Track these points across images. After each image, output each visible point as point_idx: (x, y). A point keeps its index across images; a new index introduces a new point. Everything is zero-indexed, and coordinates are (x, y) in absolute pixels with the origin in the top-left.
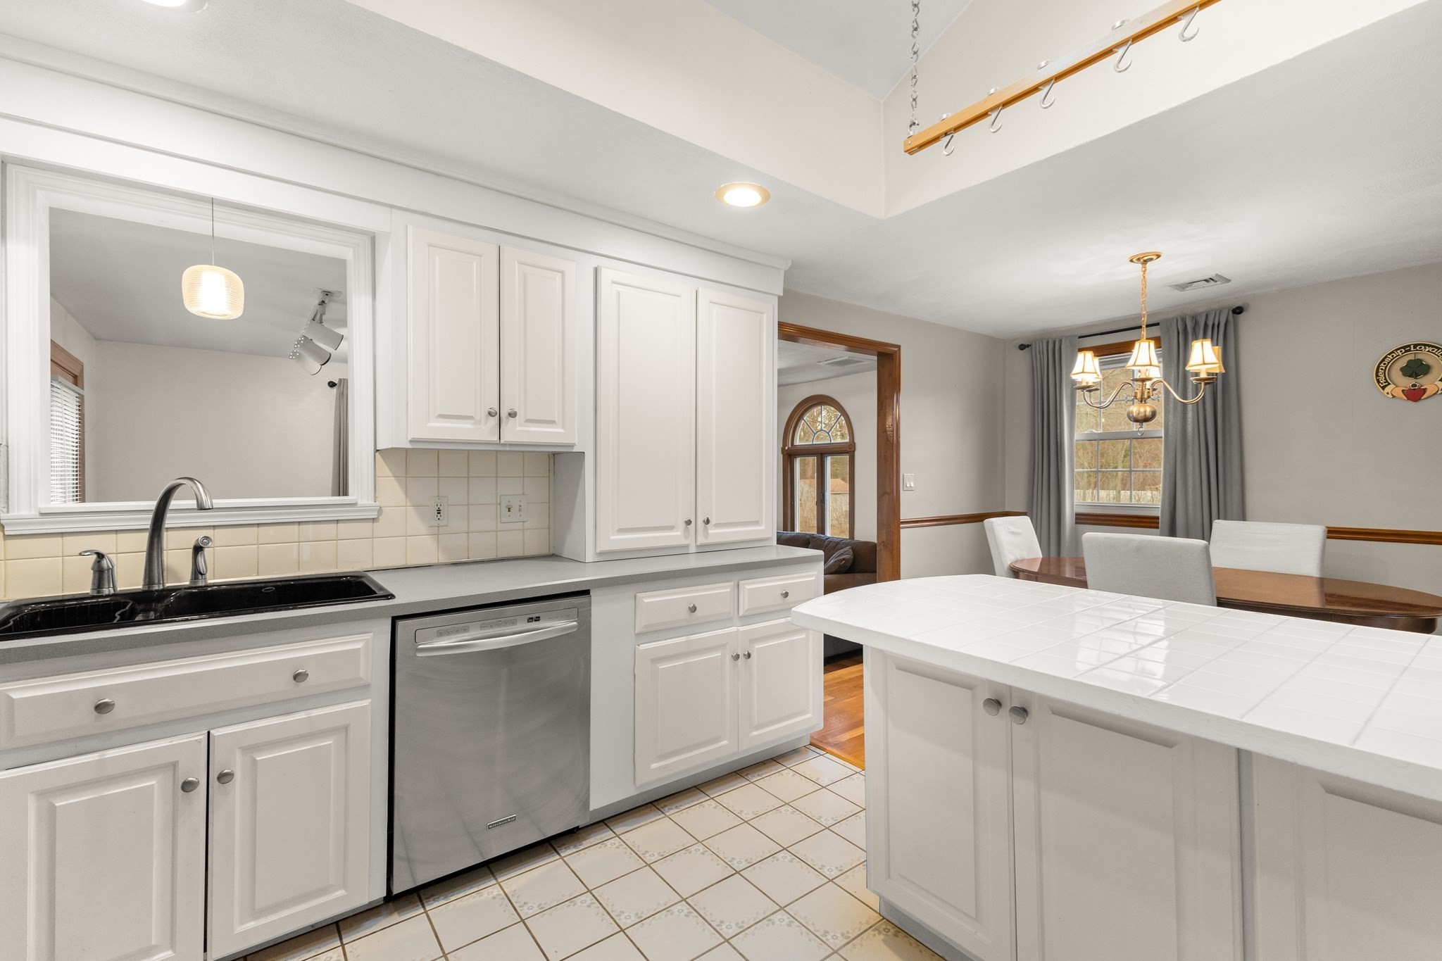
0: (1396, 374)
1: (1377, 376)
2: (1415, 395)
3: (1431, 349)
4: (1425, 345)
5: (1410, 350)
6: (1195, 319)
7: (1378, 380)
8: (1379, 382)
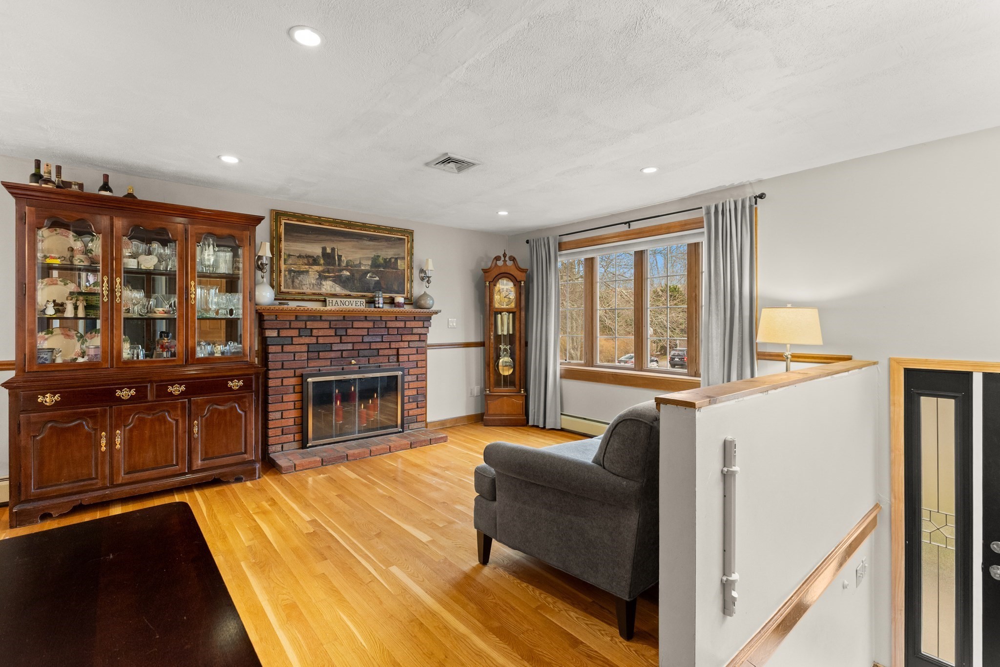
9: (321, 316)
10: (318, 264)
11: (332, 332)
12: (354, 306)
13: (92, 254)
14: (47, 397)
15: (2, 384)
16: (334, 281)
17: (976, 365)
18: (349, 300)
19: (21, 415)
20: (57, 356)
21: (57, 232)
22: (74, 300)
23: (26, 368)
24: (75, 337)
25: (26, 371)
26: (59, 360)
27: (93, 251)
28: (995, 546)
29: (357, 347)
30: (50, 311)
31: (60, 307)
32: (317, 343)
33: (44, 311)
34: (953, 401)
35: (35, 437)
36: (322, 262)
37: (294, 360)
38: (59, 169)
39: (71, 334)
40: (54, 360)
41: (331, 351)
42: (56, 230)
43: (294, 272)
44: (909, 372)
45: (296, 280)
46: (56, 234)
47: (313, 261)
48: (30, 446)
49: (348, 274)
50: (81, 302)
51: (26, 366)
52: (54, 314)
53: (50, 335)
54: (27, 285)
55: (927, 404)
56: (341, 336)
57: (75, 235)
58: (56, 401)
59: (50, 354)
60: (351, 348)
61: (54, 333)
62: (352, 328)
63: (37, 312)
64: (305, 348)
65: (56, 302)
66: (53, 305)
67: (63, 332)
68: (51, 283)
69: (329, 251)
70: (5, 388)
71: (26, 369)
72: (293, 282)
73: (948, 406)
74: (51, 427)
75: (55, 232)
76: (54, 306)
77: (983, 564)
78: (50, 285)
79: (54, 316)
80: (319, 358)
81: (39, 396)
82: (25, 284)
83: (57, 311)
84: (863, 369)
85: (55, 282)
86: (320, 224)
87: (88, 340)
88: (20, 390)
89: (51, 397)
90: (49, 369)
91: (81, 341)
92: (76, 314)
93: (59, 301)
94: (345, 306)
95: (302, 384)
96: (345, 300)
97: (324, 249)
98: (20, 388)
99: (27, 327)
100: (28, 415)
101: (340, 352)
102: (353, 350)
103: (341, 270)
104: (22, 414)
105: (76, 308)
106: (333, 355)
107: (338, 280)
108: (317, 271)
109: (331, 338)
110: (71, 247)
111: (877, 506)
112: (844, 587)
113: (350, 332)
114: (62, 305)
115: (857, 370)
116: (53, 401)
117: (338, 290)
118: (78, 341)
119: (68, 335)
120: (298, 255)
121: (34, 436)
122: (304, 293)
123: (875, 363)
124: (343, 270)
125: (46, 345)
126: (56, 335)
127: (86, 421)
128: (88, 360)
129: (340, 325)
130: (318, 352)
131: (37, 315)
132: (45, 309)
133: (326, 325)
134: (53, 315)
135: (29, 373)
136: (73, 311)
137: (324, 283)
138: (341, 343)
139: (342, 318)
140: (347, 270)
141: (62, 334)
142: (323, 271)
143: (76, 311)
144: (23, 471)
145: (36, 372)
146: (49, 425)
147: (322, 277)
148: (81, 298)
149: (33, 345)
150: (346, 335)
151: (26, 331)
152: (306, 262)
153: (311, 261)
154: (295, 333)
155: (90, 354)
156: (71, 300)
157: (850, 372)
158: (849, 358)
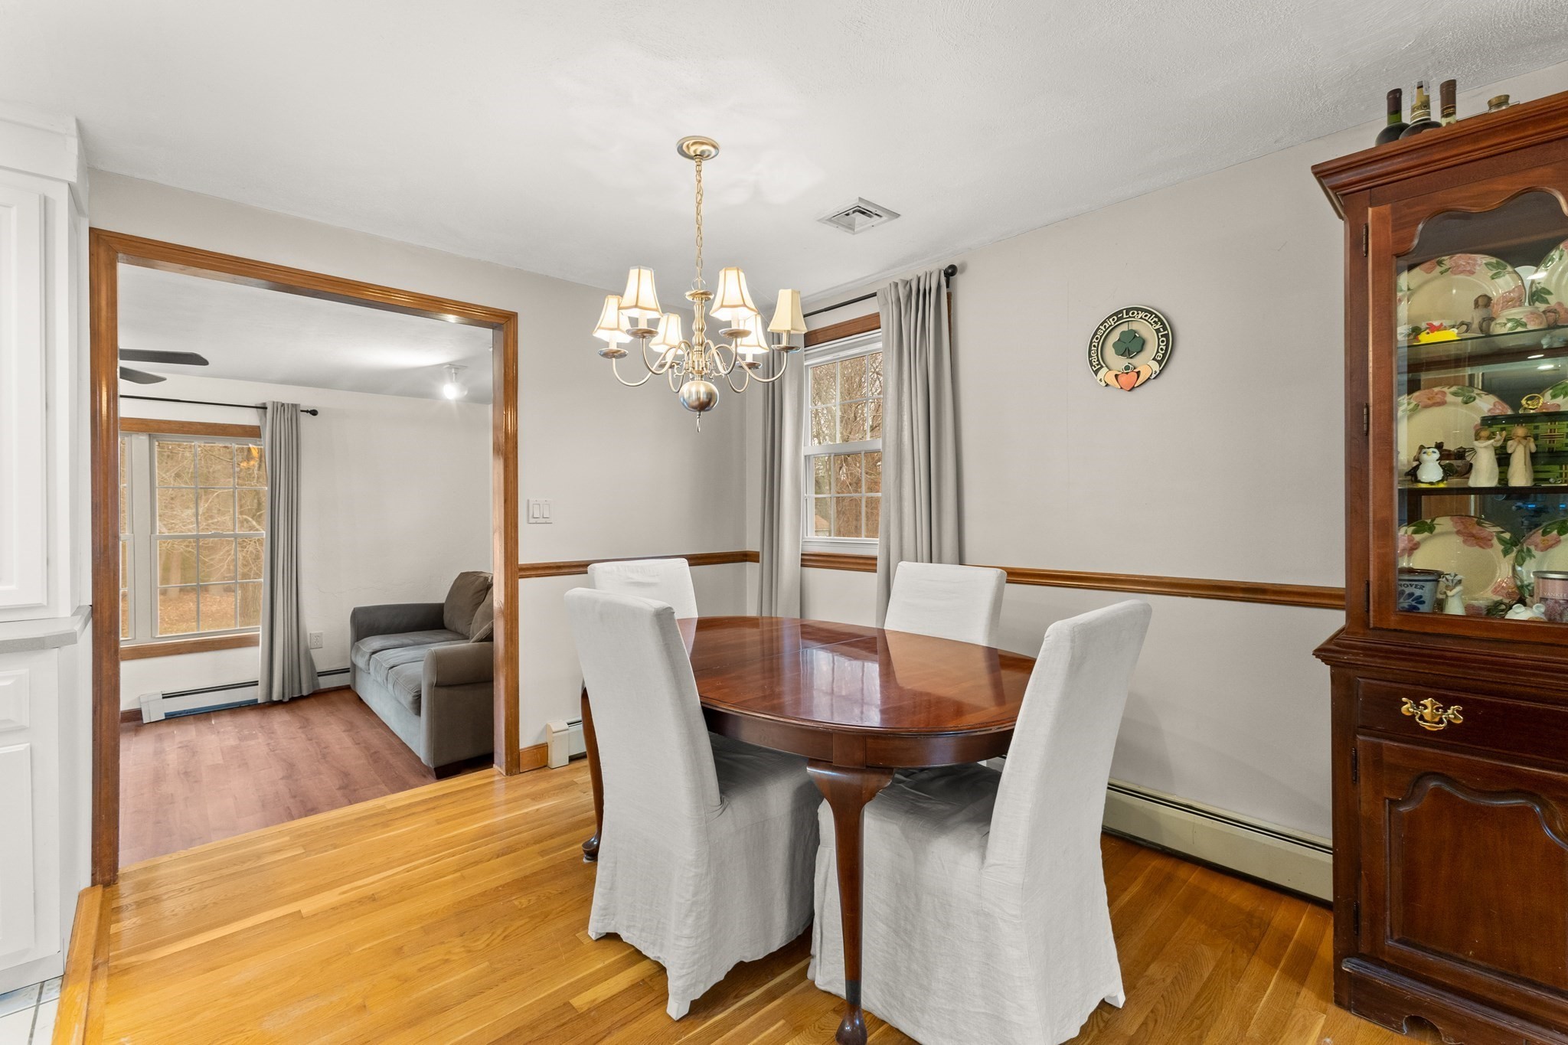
0: (1109, 353)
1: (1090, 356)
2: (1128, 381)
3: (1143, 314)
4: (1139, 310)
5: (1122, 318)
6: (909, 284)
7: (1090, 362)
8: (1091, 365)
13: (1546, 301)
14: (1426, 707)
15: (1316, 651)
19: (1360, 737)
20: (1450, 593)
21: (1444, 268)
22: (1498, 437)
23: (1371, 619)
24: (1495, 541)
25: (1371, 626)
26: (1455, 607)
27: (1549, 293)
30: (1431, 473)
31: (1456, 461)
33: (1413, 473)
35: (1393, 803)
38: (1449, 90)
39: (1484, 534)
40: (1440, 604)
42: (1440, 263)
46: (1442, 273)
48: (1382, 822)
50: (1519, 442)
51: (1371, 613)
52: (1442, 481)
53: (1426, 534)
54: (1371, 409)
57: (1494, 260)
58: (1449, 721)
59: (1429, 586)
61: (1438, 529)
63: (1396, 479)
65: (1444, 448)
66: (1437, 455)
67: (1461, 527)
68: (1430, 402)
70: (1323, 660)
71: (1371, 622)
74: (1437, 793)
75: (1439, 269)
76: (1440, 459)
78: (1426, 407)
79: (1442, 485)
81: (1404, 699)
82: (1368, 407)
83: (1448, 471)
85: (1438, 399)
87: (1534, 552)
88: (1359, 673)
89: (1437, 709)
90: (1429, 629)
91: (1513, 554)
92: (1503, 478)
93: (1451, 446)
98: (1357, 669)
99: (1371, 514)
100: (1377, 740)
104: (1364, 734)
105: (1503, 459)
110: (1486, 296)
114: (1460, 454)
116: (1441, 721)
118: (1506, 553)
119: (1473, 536)
121: (1392, 801)
125: (1419, 561)
126: (1442, 534)
127: (1544, 805)
128: (1545, 613)
131: (1396, 482)
132: (1417, 468)
134: (1439, 482)
135: (1378, 632)
136: (1496, 470)
141: (1458, 533)
143: (1503, 468)
144: (1364, 878)
145: (1395, 630)
146: (1432, 784)
148: (1520, 431)
149: (1388, 563)
151: (1371, 525)
155: (1549, 595)
156: (1489, 438)
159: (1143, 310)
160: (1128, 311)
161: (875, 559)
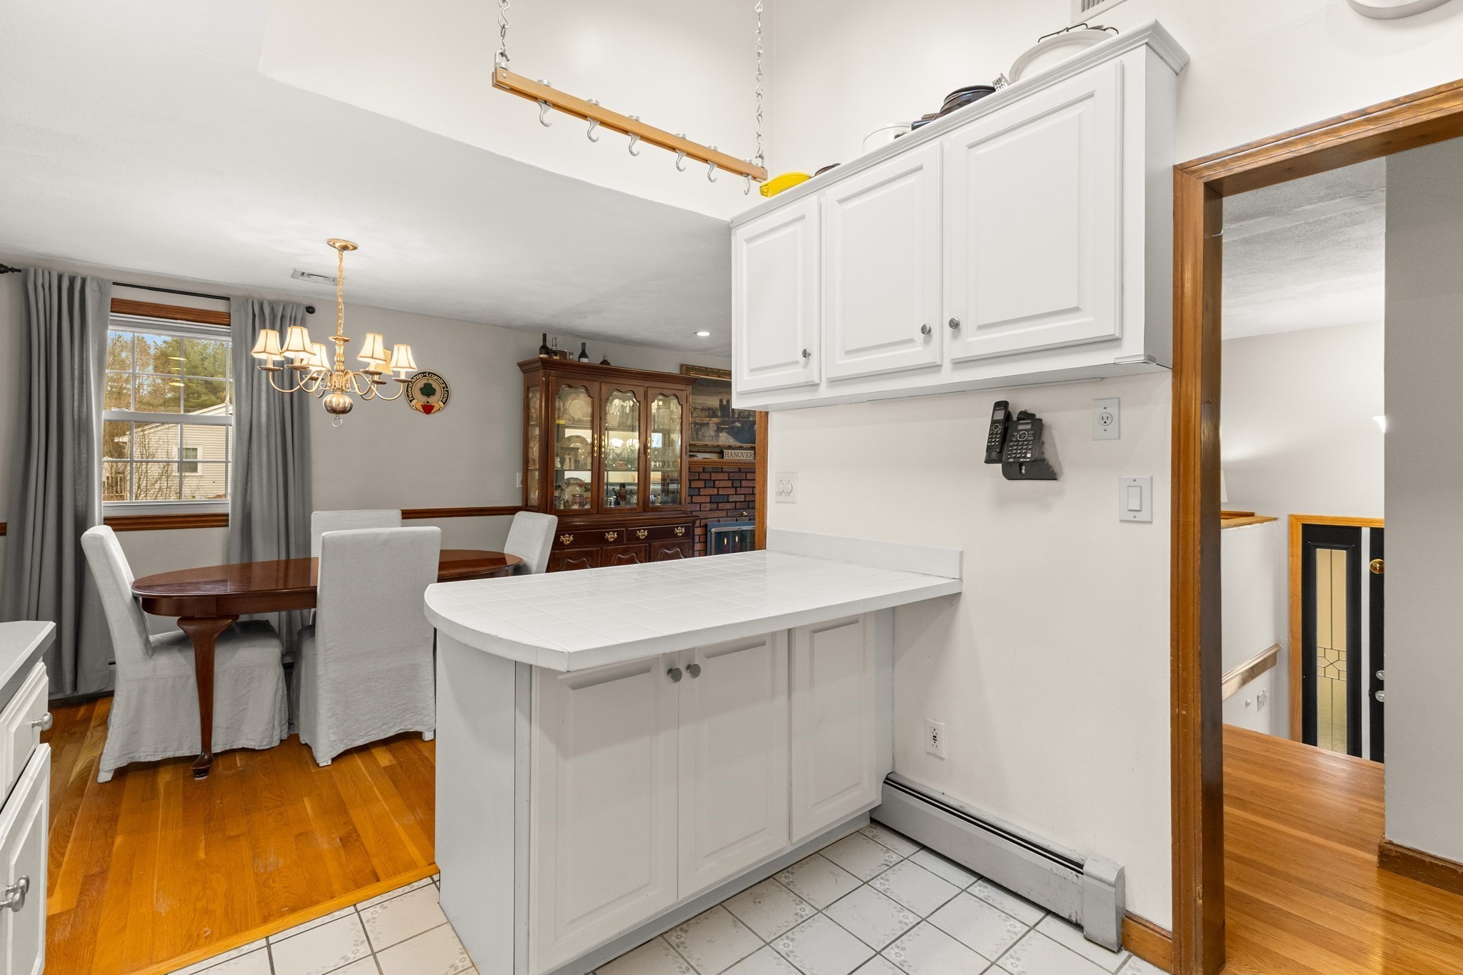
0: (417, 393)
1: (407, 391)
2: (428, 409)
3: (437, 378)
4: (434, 374)
5: (425, 376)
6: (272, 306)
7: (408, 395)
8: (408, 396)
9: (722, 468)
10: (717, 417)
11: (729, 484)
12: (745, 458)
14: (566, 537)
16: (728, 433)
17: (1365, 521)
18: (741, 451)
28: (1380, 674)
29: (748, 499)
32: (718, 494)
34: (1345, 552)
36: (719, 414)
37: (700, 510)
41: (728, 502)
43: (698, 424)
44: (1305, 527)
45: (699, 433)
47: (712, 413)
49: (739, 425)
55: (1322, 555)
56: (736, 488)
58: (570, 541)
60: (743, 500)
62: (746, 479)
64: (708, 499)
69: (725, 403)
72: (697, 434)
73: (1341, 556)
74: (567, 563)
77: (1370, 691)
80: (718, 509)
82: (549, 442)
84: (1265, 523)
86: (719, 377)
94: (738, 458)
95: (706, 535)
96: (738, 451)
97: (721, 401)
100: (554, 552)
101: (734, 504)
102: (745, 501)
103: (734, 422)
106: (728, 506)
107: (732, 432)
108: (715, 423)
109: (728, 489)
111: (1276, 645)
112: (1247, 704)
113: (743, 482)
115: (1259, 524)
117: (732, 442)
120: (701, 408)
122: (706, 445)
123: (1275, 519)
124: (735, 421)
127: (587, 559)
129: (737, 476)
130: (718, 503)
133: (725, 476)
137: (721, 435)
138: (736, 494)
139: (738, 470)
140: (738, 421)
142: (720, 423)
146: (566, 561)
147: (719, 430)
149: (552, 494)
150: (741, 487)
151: (549, 482)
152: (707, 414)
153: (711, 413)
154: (701, 484)
157: (1253, 525)
158: (1252, 515)
159: (437, 375)
160: (429, 373)
161: (227, 515)
